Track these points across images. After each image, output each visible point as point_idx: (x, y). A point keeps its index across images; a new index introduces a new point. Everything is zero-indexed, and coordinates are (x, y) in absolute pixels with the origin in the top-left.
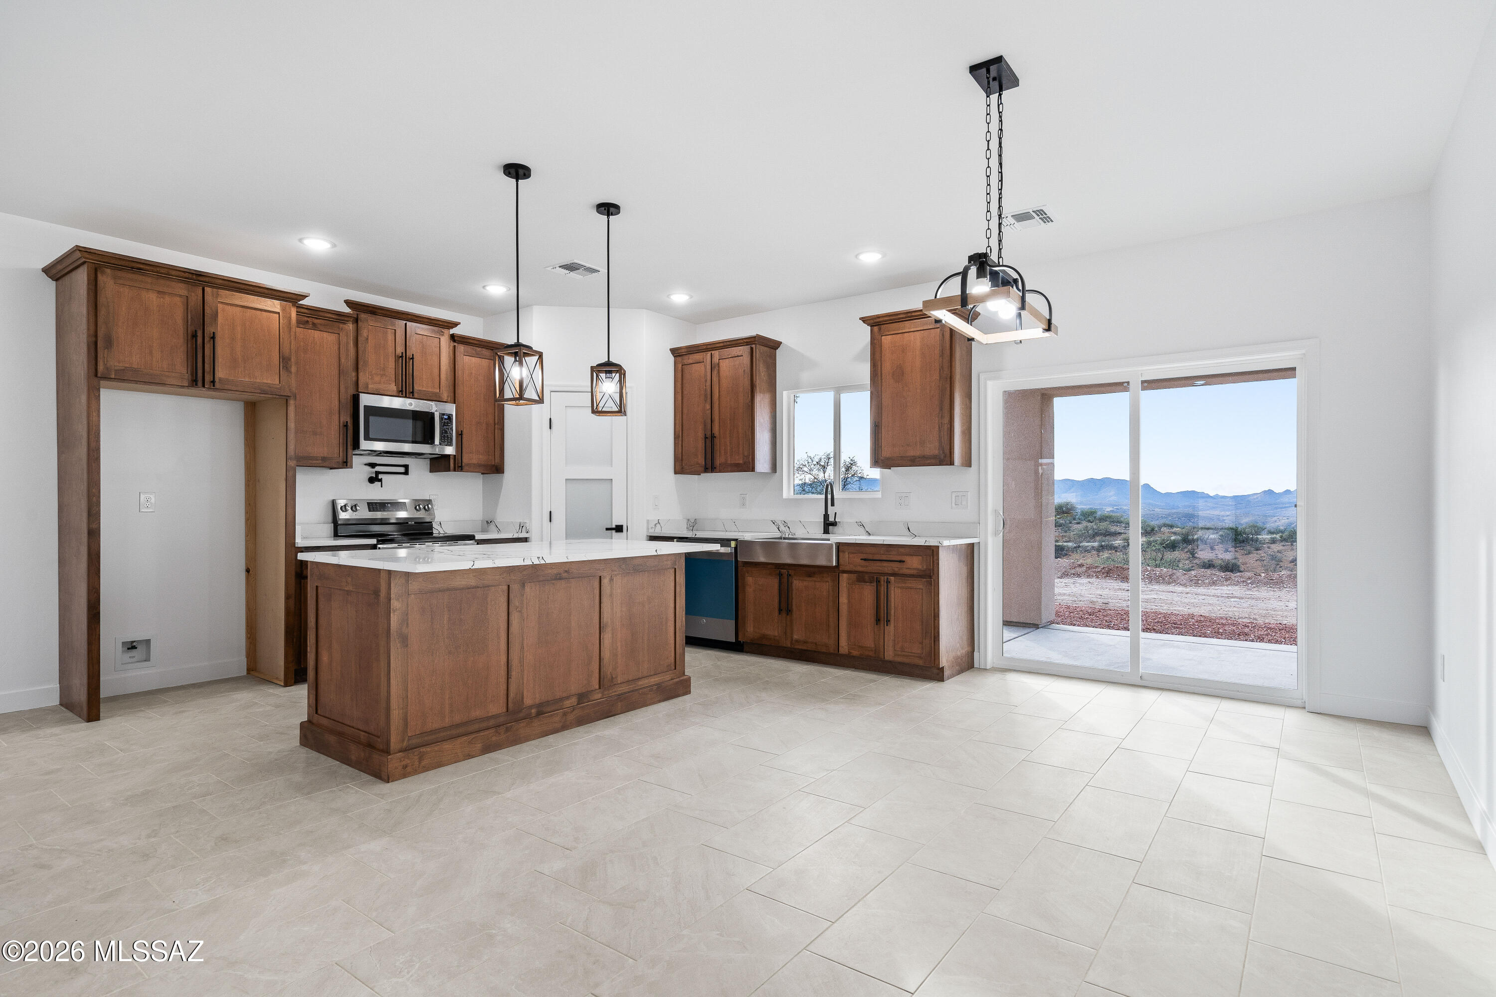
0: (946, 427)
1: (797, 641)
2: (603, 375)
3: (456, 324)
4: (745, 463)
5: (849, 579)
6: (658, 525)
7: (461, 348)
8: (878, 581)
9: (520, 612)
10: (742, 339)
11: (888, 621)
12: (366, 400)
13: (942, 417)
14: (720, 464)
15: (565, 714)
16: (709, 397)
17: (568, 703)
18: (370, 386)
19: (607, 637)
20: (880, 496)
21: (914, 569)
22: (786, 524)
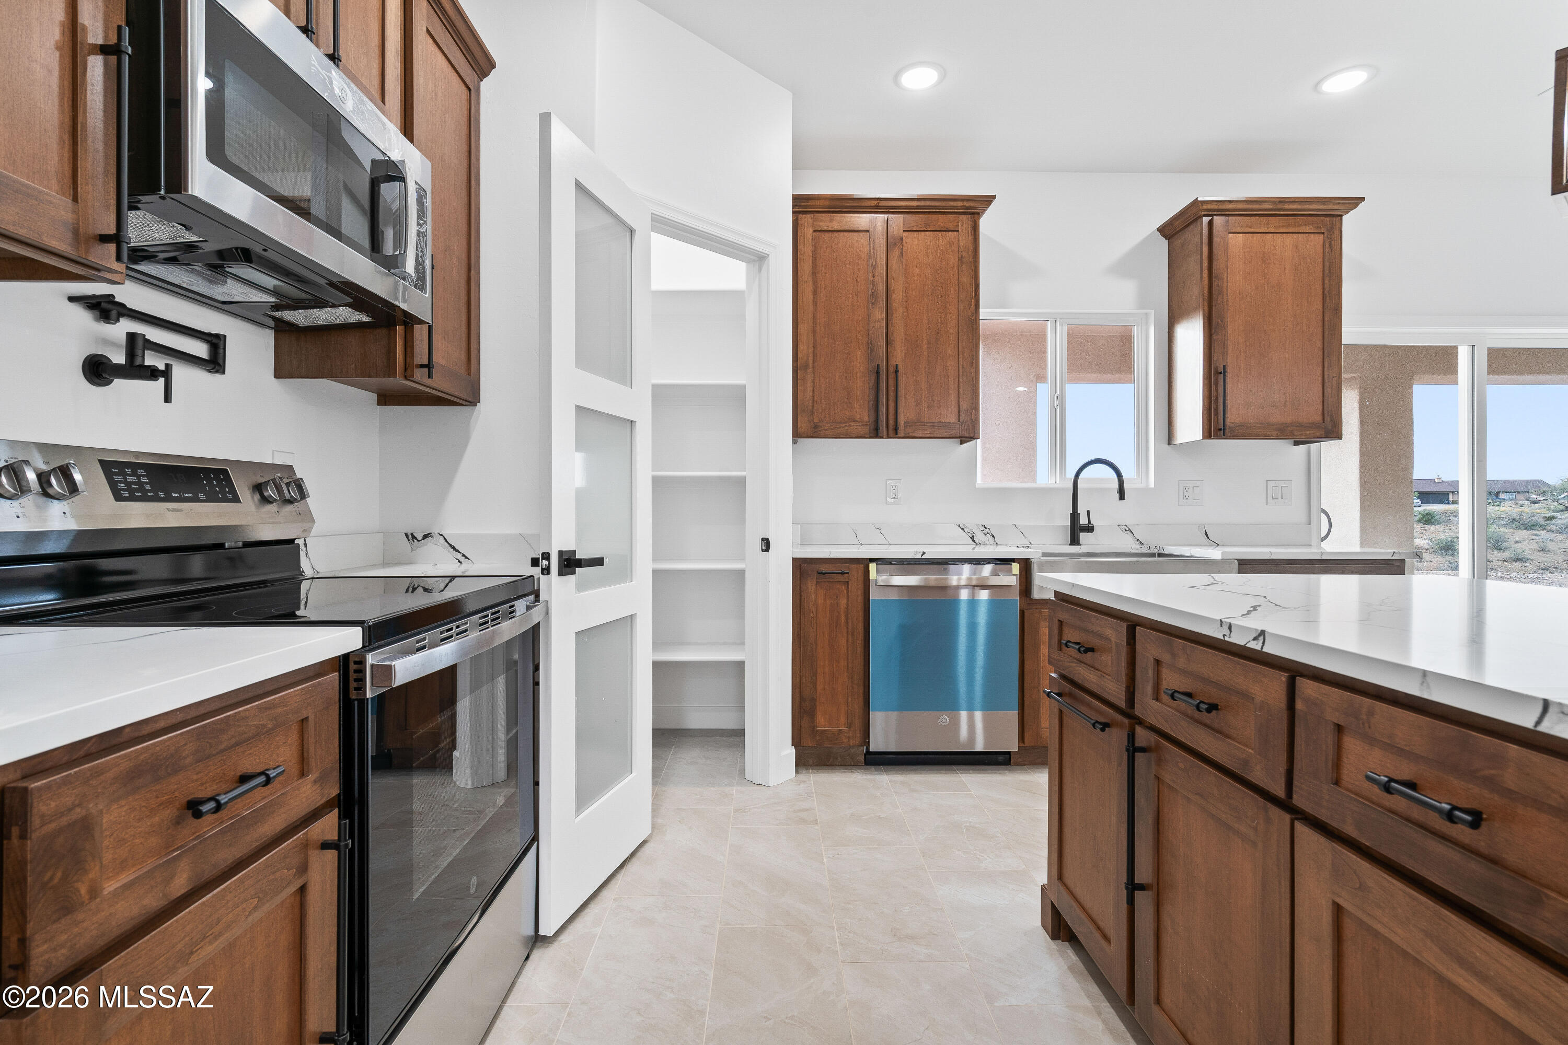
4: (957, 424)
16: (881, 296)
20: (1153, 486)
22: (988, 530)
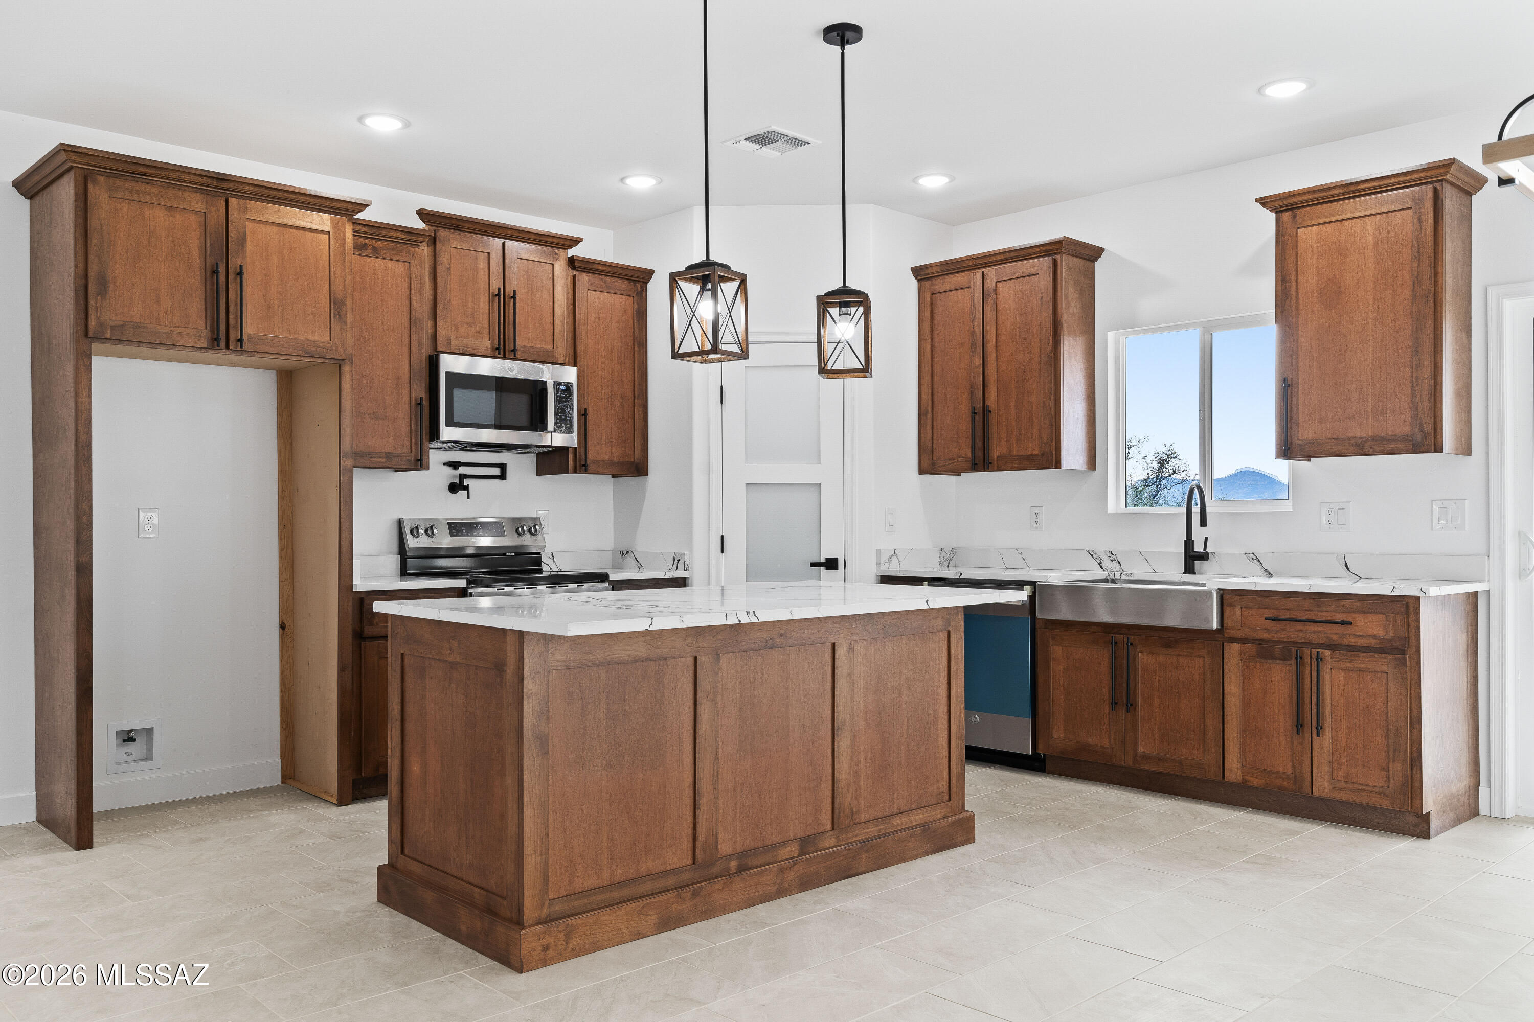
0: (1426, 384)
1: (1146, 757)
2: (834, 311)
3: (576, 241)
4: (1043, 454)
5: (1242, 653)
6: (894, 558)
7: (584, 279)
8: (1299, 658)
9: (713, 700)
10: (1038, 246)
11: (1320, 729)
12: (451, 363)
13: (1418, 367)
14: (998, 457)
15: (781, 871)
16: (979, 345)
17: (787, 852)
18: (453, 342)
19: (844, 743)
20: (1290, 509)
21: (1371, 637)
22: (1114, 557)
